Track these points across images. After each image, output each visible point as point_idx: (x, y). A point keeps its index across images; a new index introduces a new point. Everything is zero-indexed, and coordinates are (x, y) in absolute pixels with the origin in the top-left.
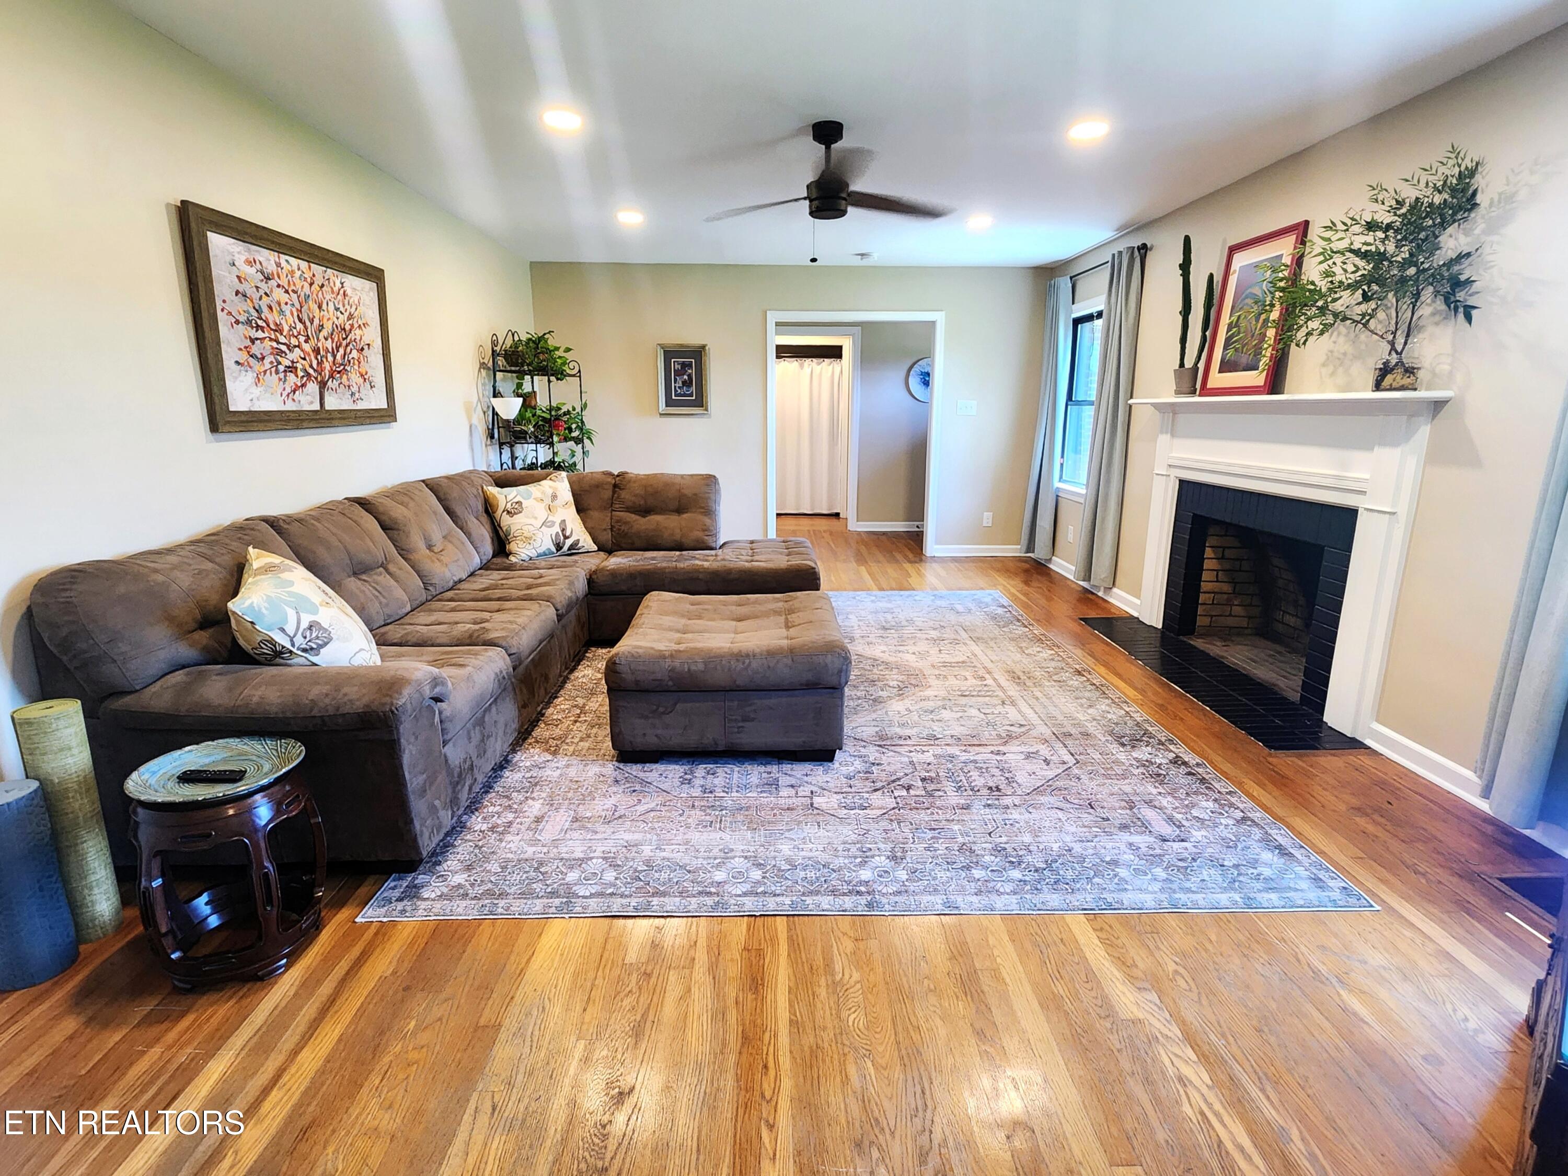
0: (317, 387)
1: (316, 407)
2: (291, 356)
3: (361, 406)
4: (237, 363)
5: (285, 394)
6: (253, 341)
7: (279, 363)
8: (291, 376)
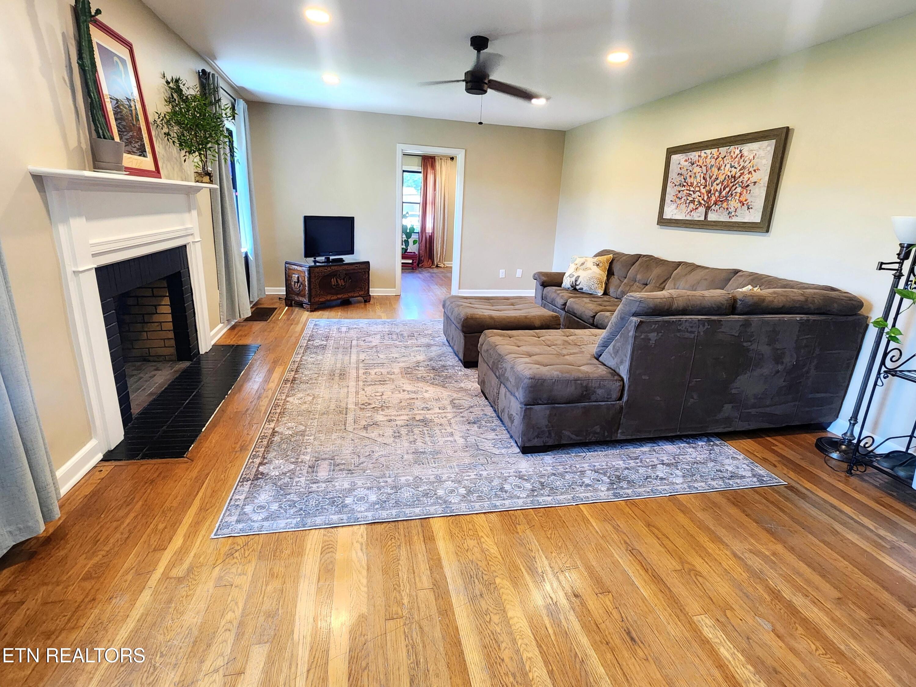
0: (705, 210)
1: (702, 218)
2: (693, 196)
3: (734, 219)
4: (671, 201)
5: (687, 212)
6: (679, 192)
7: (688, 199)
8: (691, 205)
